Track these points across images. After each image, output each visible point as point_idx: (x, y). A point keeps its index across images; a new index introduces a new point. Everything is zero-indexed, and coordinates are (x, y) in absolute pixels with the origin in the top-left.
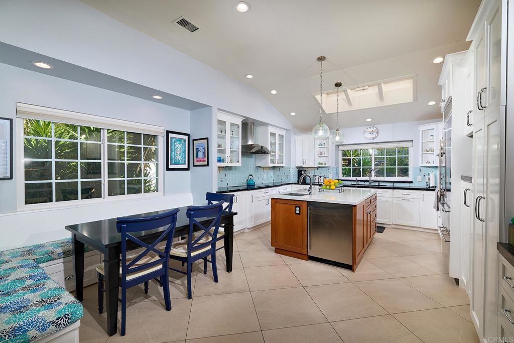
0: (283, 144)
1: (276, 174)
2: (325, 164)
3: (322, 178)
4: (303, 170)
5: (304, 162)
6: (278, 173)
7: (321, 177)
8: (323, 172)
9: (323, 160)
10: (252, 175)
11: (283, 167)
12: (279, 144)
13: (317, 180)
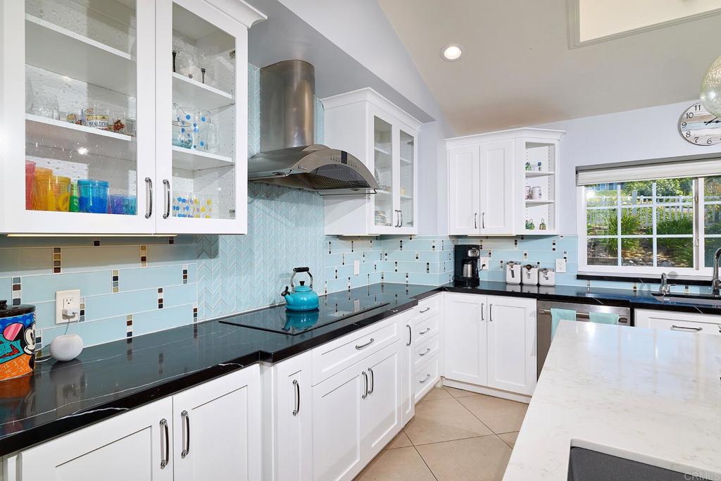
0: (412, 164)
1: (391, 259)
2: (543, 226)
3: (534, 271)
4: (470, 247)
5: (478, 219)
6: (395, 254)
7: (529, 267)
8: (535, 253)
9: (537, 215)
10: (306, 269)
11: (411, 237)
12: (402, 164)
13: (517, 274)
